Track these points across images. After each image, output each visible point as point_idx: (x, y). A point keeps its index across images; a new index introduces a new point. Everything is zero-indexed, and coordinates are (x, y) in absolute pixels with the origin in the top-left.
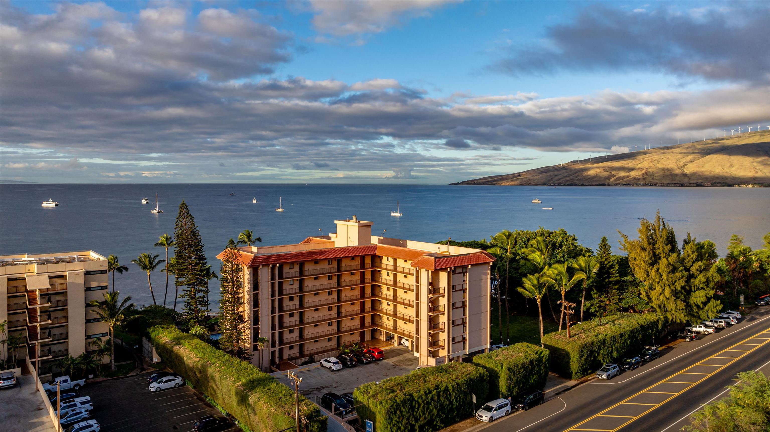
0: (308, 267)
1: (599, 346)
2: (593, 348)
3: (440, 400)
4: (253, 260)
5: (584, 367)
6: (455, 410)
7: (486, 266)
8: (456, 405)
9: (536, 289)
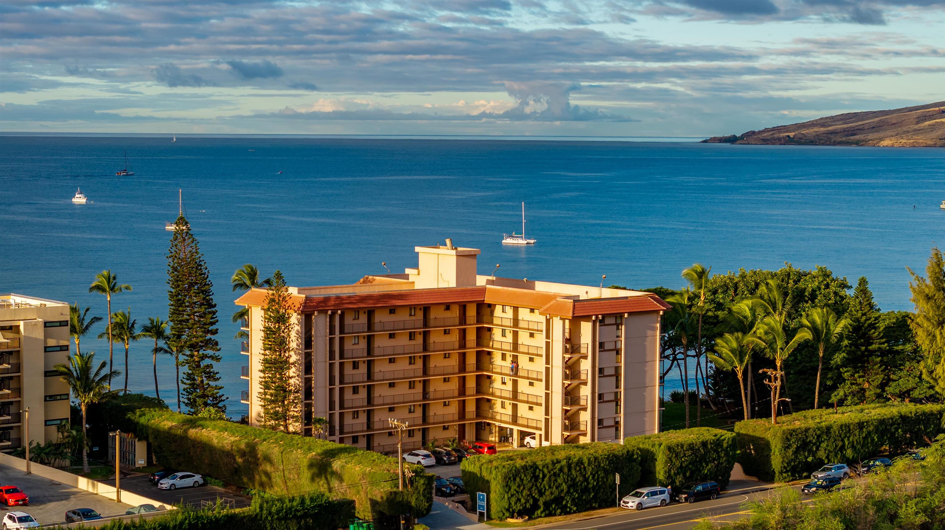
0: (380, 317)
1: (819, 437)
2: (807, 437)
3: (571, 474)
4: (305, 303)
5: (793, 464)
6: (591, 490)
7: (654, 316)
8: (594, 484)
9: (735, 355)
